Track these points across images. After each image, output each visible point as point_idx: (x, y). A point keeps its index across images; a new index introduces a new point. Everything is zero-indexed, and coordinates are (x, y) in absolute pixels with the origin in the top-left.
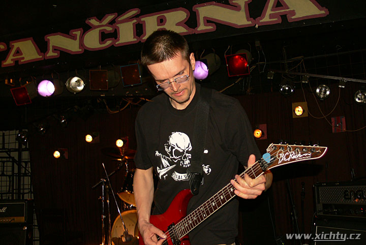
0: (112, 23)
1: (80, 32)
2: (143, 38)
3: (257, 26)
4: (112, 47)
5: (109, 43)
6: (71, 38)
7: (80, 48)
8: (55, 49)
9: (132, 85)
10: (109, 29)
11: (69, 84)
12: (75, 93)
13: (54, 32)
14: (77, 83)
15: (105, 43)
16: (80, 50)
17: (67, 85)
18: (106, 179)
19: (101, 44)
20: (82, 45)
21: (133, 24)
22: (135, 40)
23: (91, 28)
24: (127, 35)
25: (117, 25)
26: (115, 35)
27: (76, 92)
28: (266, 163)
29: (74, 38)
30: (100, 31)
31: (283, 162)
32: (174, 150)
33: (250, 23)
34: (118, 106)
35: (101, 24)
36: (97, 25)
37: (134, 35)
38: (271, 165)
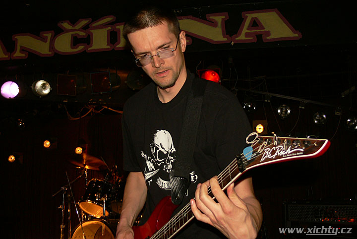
0: (85, 28)
1: (51, 34)
2: (117, 46)
3: (233, 43)
4: (84, 53)
5: (81, 48)
6: (41, 40)
7: (50, 51)
8: (23, 50)
9: (101, 93)
10: (82, 34)
11: (35, 87)
12: (40, 97)
13: (23, 32)
14: (42, 87)
15: (76, 48)
16: (50, 53)
17: (33, 88)
18: (68, 187)
19: (72, 48)
20: (52, 47)
21: (108, 31)
22: (109, 47)
23: (63, 31)
24: (100, 41)
25: (91, 31)
26: (88, 40)
27: (41, 95)
28: (246, 160)
29: (44, 40)
30: (72, 35)
31: (267, 159)
32: (158, 151)
33: (226, 39)
34: (78, 113)
35: (73, 28)
36: (70, 29)
37: (108, 42)
38: (251, 164)
